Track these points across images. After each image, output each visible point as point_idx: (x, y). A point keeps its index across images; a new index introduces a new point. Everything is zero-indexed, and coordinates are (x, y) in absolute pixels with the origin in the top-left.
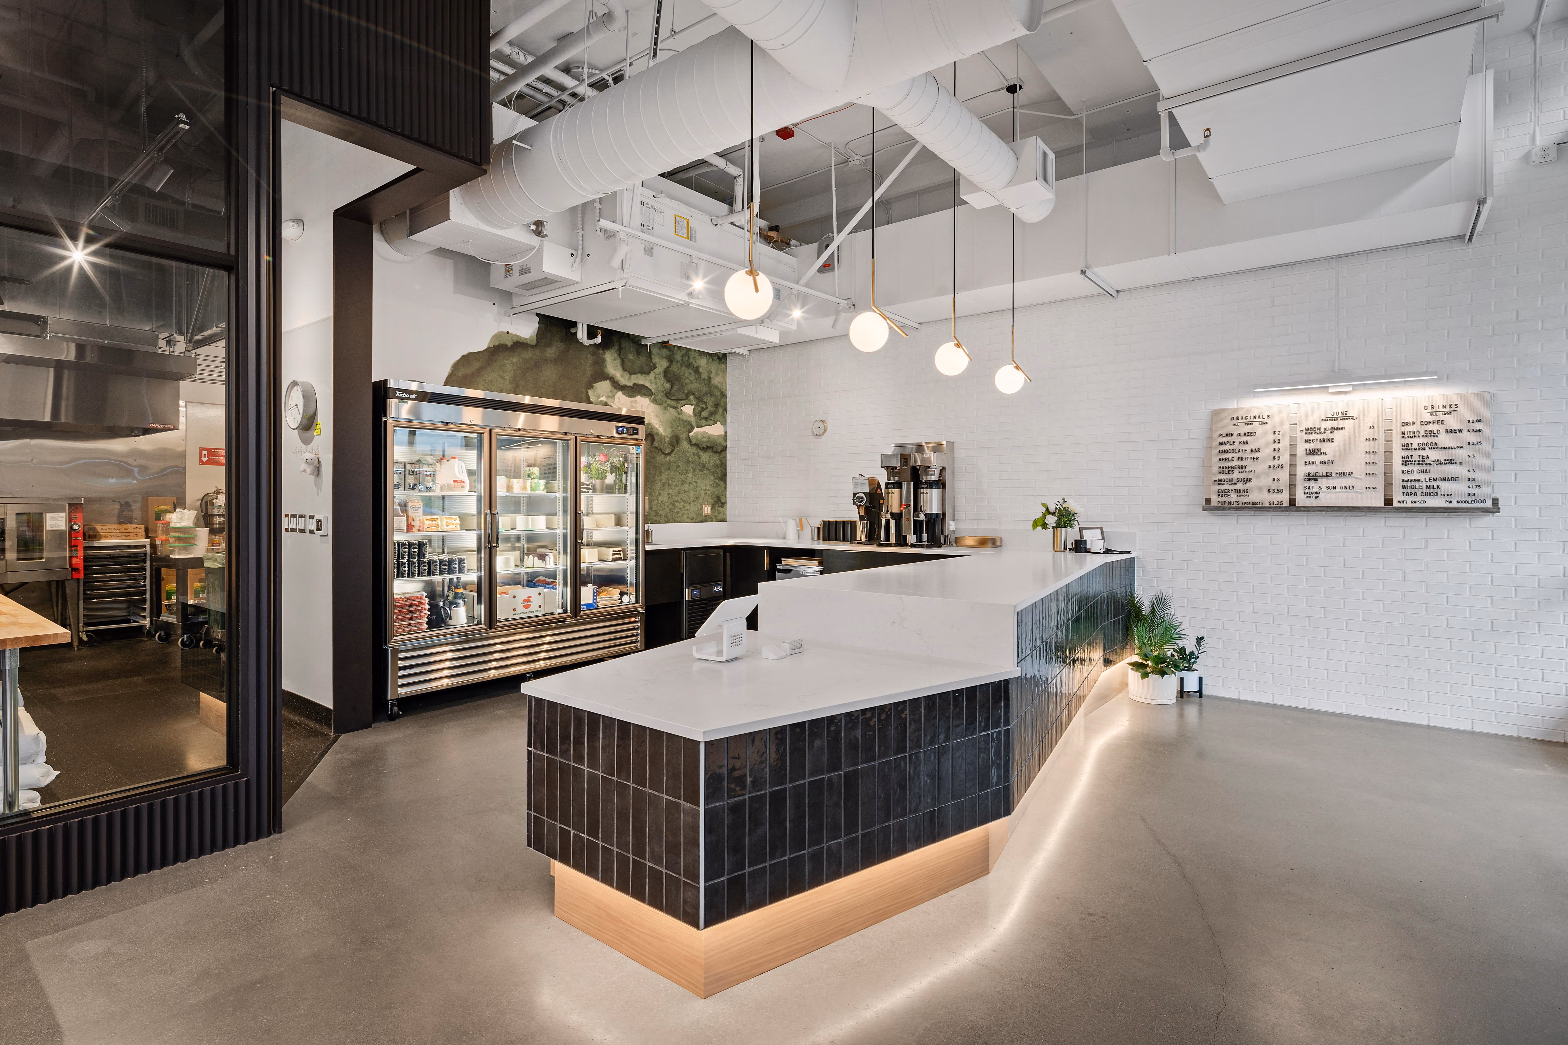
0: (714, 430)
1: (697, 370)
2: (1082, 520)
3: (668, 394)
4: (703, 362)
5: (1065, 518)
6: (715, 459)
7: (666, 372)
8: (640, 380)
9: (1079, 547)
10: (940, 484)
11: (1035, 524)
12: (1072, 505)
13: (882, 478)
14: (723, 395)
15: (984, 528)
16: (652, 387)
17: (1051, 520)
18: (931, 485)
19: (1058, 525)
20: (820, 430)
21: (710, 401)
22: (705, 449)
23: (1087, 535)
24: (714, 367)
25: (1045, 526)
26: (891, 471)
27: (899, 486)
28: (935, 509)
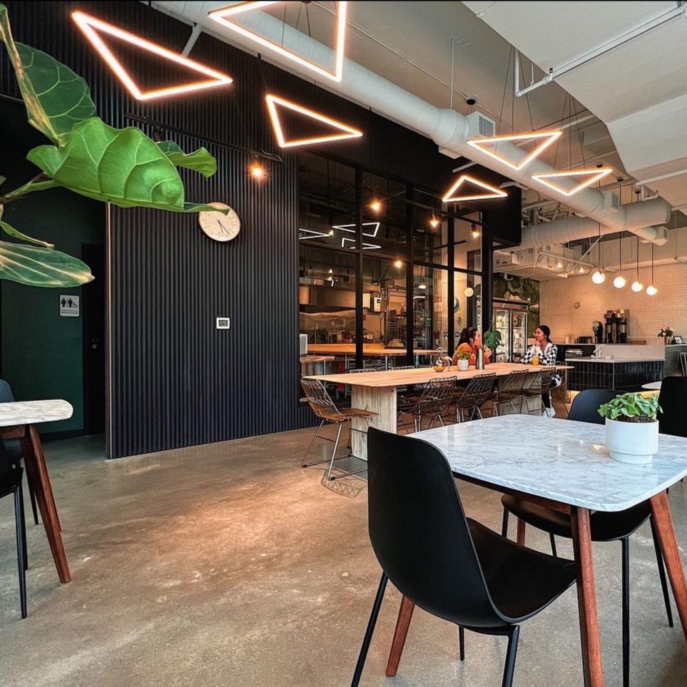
0: (536, 306)
1: (531, 286)
2: (674, 334)
3: (524, 294)
4: (533, 283)
5: (669, 333)
6: (537, 316)
7: (523, 287)
8: (516, 290)
9: (674, 342)
10: (625, 323)
11: (659, 335)
12: (671, 329)
13: (604, 322)
14: (539, 294)
15: (641, 337)
16: (519, 292)
17: (664, 334)
18: (623, 324)
19: (667, 335)
20: (577, 306)
21: (535, 296)
22: (534, 313)
23: (676, 338)
24: (536, 284)
25: (662, 336)
26: (607, 320)
27: (611, 324)
28: (624, 332)
